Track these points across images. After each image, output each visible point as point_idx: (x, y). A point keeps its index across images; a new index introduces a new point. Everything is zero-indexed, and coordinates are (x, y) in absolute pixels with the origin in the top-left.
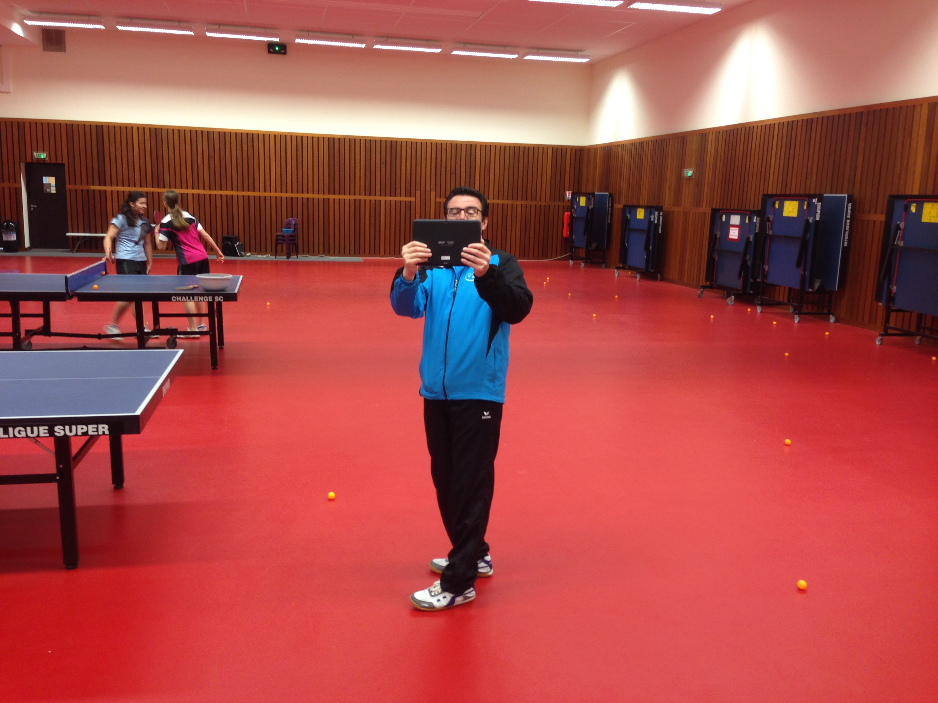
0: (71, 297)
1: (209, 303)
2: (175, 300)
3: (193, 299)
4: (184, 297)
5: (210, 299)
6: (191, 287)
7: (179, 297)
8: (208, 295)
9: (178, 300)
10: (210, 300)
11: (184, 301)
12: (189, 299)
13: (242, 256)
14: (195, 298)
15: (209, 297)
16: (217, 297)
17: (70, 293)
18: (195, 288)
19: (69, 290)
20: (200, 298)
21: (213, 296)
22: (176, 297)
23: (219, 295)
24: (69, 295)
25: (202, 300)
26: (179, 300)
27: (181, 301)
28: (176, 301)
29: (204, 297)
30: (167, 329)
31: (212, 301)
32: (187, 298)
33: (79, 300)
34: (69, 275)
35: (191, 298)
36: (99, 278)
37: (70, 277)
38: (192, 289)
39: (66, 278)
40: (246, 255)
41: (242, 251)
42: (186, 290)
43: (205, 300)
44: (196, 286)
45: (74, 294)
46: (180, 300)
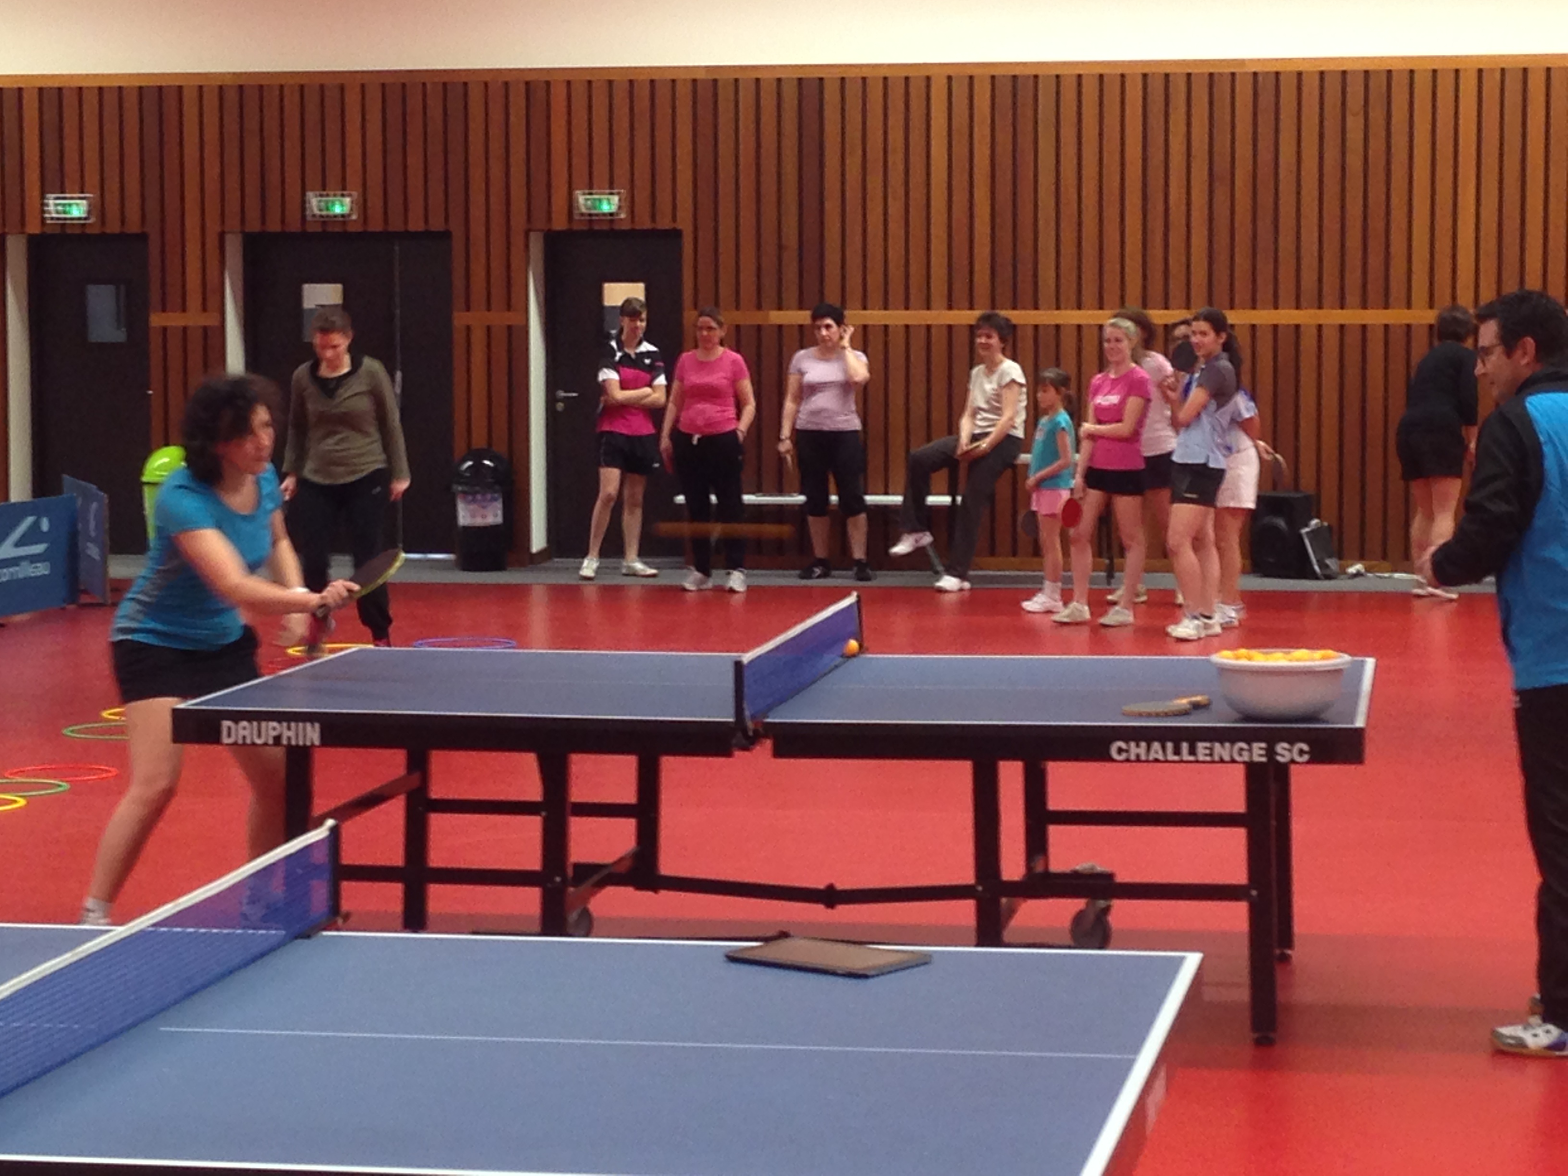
0: (750, 742)
1: (1251, 768)
2: (1123, 756)
3: (1192, 751)
4: (1156, 745)
5: (1257, 752)
6: (1184, 702)
7: (1138, 746)
8: (1249, 737)
9: (1133, 757)
10: (1256, 759)
11: (1157, 760)
12: (1177, 751)
13: (1328, 577)
14: (1201, 746)
15: (1256, 745)
16: (1286, 745)
17: (750, 725)
18: (1196, 706)
19: (747, 713)
20: (1217, 745)
21: (1271, 738)
22: (1129, 746)
23: (1292, 737)
24: (745, 730)
25: (1227, 758)
26: (1138, 756)
27: (1147, 761)
28: (1128, 760)
29: (1233, 742)
30: (1076, 875)
31: (1264, 759)
32: (1170, 745)
33: (779, 753)
34: (747, 657)
35: (1185, 746)
36: (836, 667)
37: (752, 662)
38: (1183, 713)
39: (738, 665)
40: (1344, 572)
41: (1330, 557)
42: (1167, 715)
43: (1237, 758)
44: (1198, 698)
45: (761, 729)
46: (1143, 758)
